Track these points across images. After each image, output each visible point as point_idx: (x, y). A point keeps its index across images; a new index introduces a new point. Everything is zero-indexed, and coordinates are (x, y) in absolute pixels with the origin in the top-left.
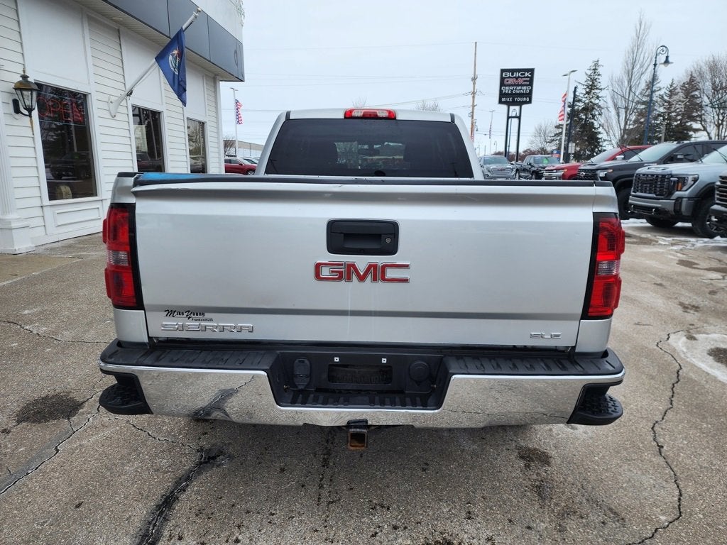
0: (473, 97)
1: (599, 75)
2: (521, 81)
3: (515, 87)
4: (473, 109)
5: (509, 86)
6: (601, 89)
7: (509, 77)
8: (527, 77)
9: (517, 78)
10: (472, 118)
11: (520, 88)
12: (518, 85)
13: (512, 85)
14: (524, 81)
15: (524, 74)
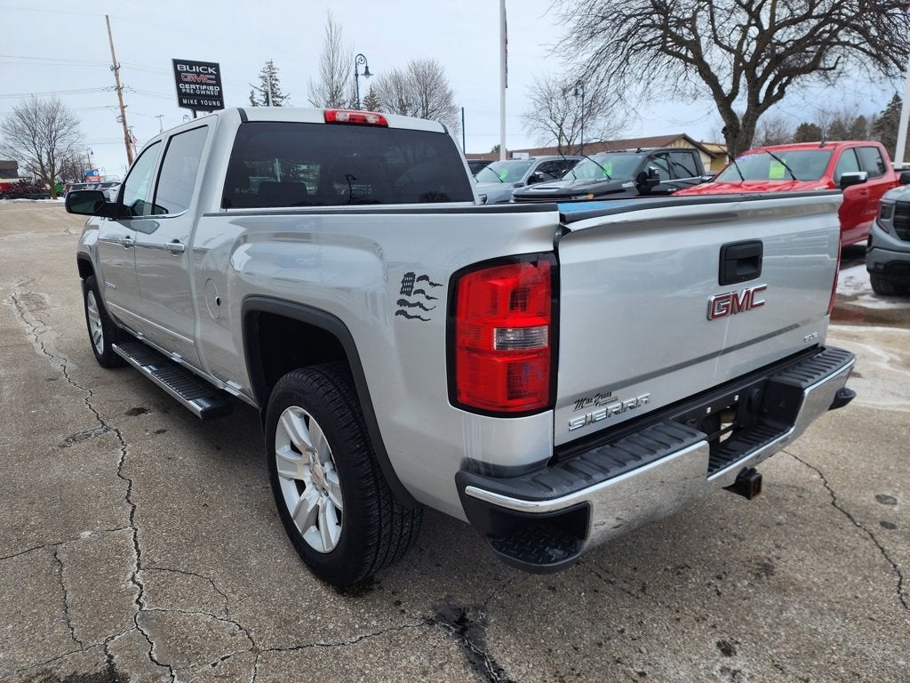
0: (120, 94)
1: (276, 80)
2: (203, 78)
3: (198, 86)
4: (123, 111)
5: (190, 83)
6: (282, 97)
7: (187, 72)
8: (212, 74)
9: (198, 74)
10: (125, 124)
11: (204, 87)
12: (201, 84)
13: (192, 83)
14: (209, 79)
15: (207, 70)
